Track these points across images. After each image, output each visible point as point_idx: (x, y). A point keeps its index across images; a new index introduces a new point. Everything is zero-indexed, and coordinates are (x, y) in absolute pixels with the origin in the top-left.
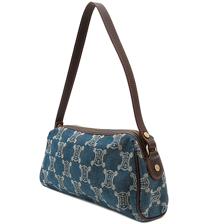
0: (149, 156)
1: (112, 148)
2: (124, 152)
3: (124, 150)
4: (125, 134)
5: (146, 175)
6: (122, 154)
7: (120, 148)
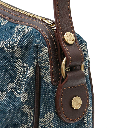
0: (63, 80)
1: (6, 49)
2: (24, 61)
3: (23, 58)
4: (31, 28)
5: (50, 116)
6: (18, 64)
7: (18, 52)
